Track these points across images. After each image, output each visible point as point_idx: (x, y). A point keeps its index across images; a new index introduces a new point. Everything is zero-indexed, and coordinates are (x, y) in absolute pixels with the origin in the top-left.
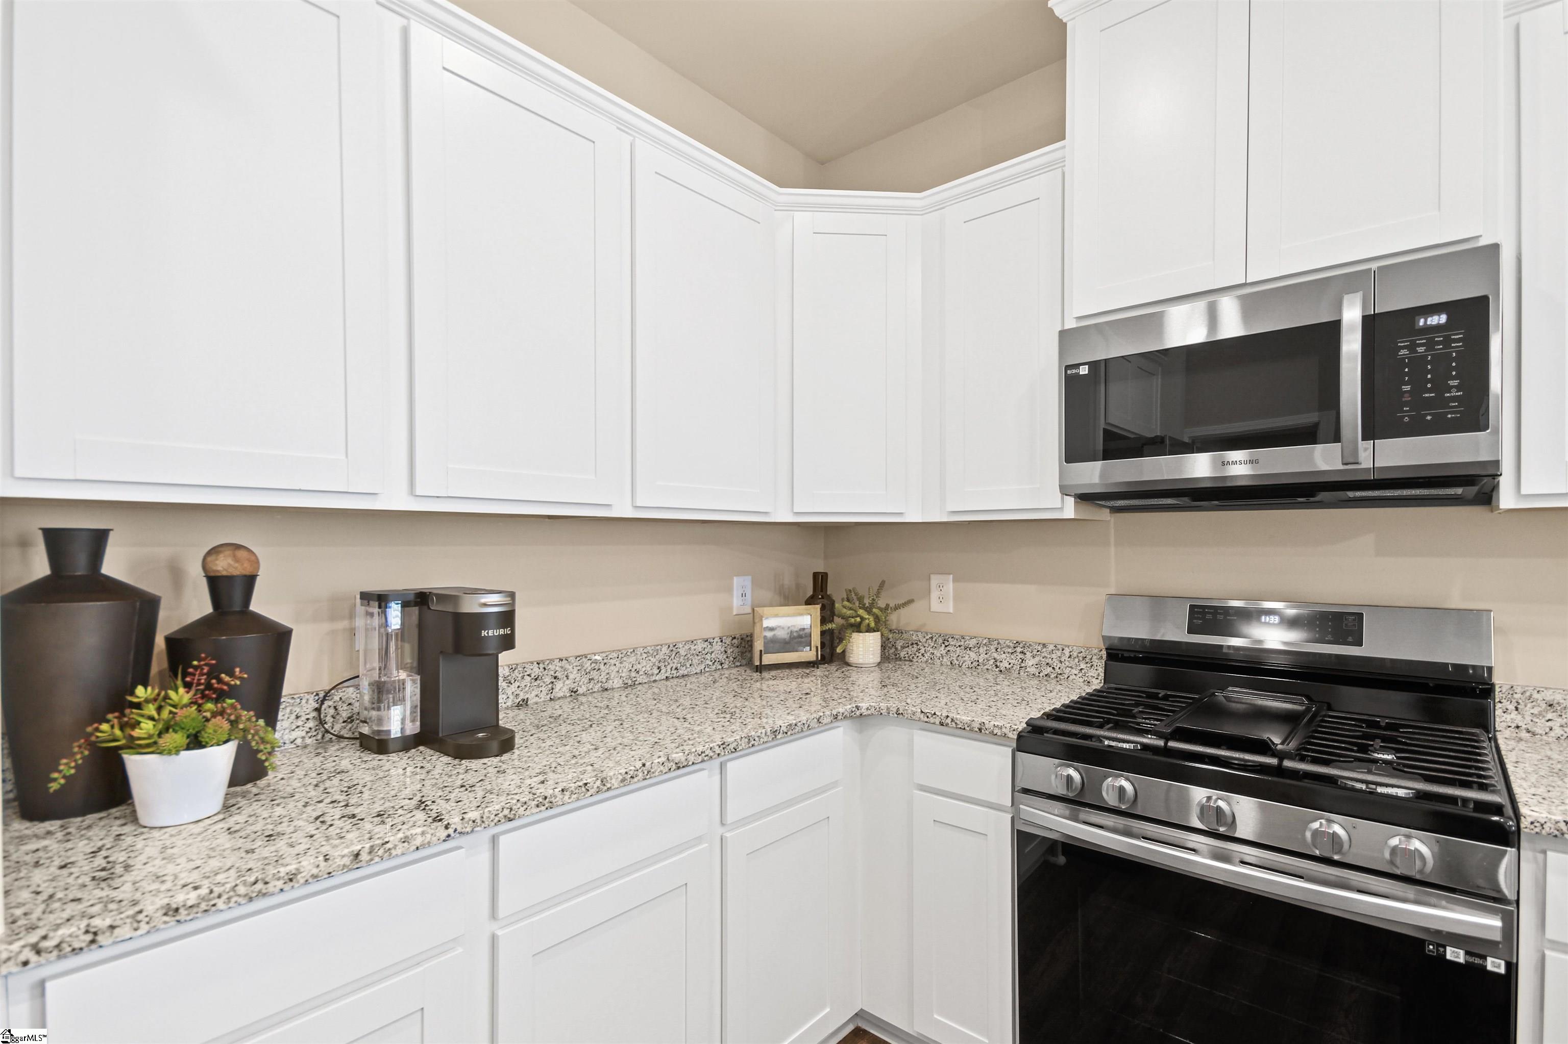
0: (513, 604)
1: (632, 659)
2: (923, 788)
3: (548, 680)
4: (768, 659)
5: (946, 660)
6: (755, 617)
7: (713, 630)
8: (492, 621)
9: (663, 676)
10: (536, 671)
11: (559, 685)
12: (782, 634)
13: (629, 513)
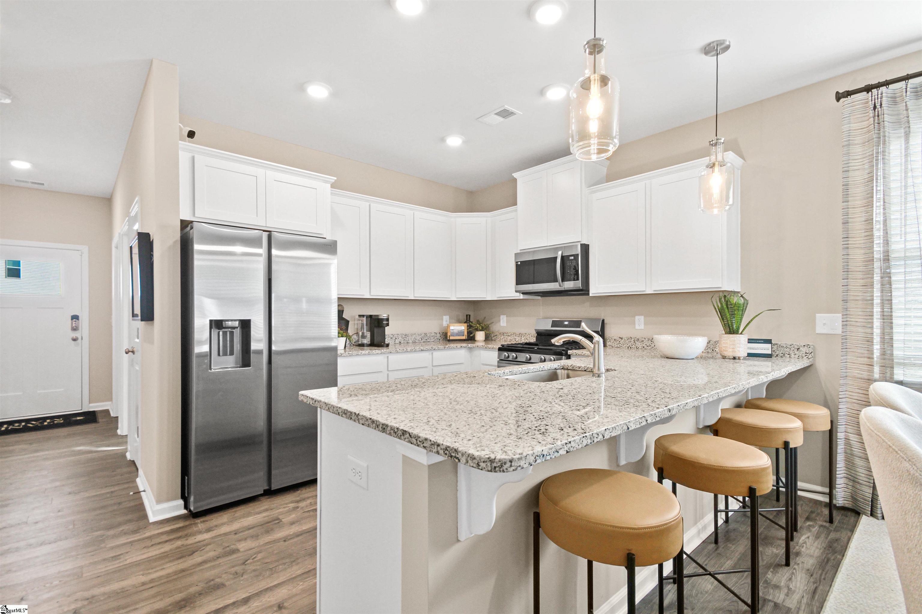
0: (388, 317)
1: (415, 336)
2: (483, 364)
3: (394, 339)
4: (451, 338)
5: (504, 340)
6: (448, 326)
7: (437, 330)
8: (385, 320)
9: (423, 341)
10: (391, 336)
11: (396, 340)
12: (455, 331)
13: (412, 298)
